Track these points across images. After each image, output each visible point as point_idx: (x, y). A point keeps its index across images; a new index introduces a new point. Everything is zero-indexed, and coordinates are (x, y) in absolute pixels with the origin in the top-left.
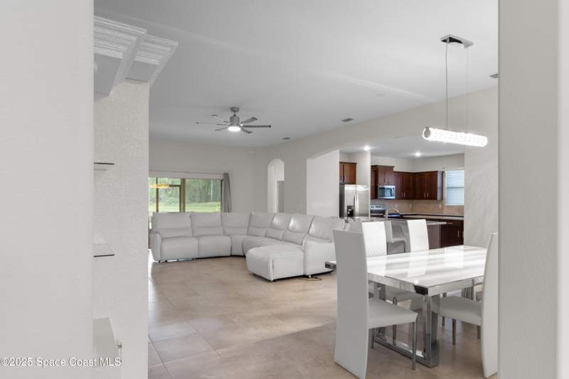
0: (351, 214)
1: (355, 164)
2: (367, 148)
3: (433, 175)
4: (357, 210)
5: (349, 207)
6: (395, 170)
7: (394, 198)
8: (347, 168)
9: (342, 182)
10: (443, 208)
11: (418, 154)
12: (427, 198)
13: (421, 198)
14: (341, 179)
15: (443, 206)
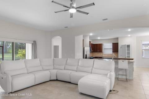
0: (86, 58)
3: (101, 45)
6: (91, 43)
7: (91, 52)
12: (99, 52)
15: (103, 54)
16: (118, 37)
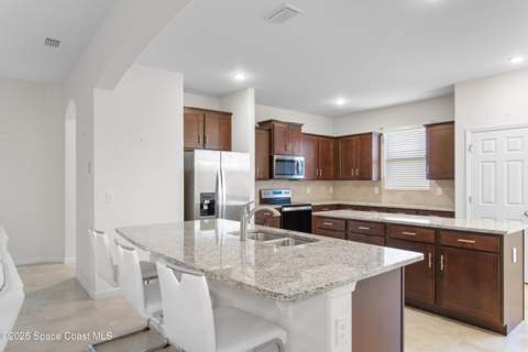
1: (231, 114)
4: (223, 202)
5: (203, 196)
6: (304, 130)
7: (302, 177)
10: (380, 195)
11: (340, 102)
12: (356, 178)
13: (347, 177)
16: (453, 86)
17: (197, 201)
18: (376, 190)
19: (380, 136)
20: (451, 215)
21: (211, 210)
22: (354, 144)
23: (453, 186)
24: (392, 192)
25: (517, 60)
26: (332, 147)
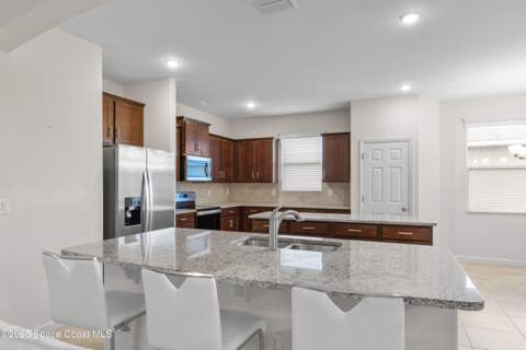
1: (143, 105)
2: (173, 64)
3: (266, 143)
5: (128, 201)
6: (212, 130)
7: (209, 179)
8: (122, 112)
9: (110, 141)
10: (277, 196)
11: (251, 105)
12: (256, 181)
13: (247, 179)
14: (106, 134)
15: (277, 192)
16: (349, 103)
17: (121, 207)
18: (274, 192)
19: (278, 141)
20: (348, 212)
21: (136, 218)
22: (254, 148)
23: (349, 188)
24: (289, 193)
25: (406, 88)
26: (232, 149)
